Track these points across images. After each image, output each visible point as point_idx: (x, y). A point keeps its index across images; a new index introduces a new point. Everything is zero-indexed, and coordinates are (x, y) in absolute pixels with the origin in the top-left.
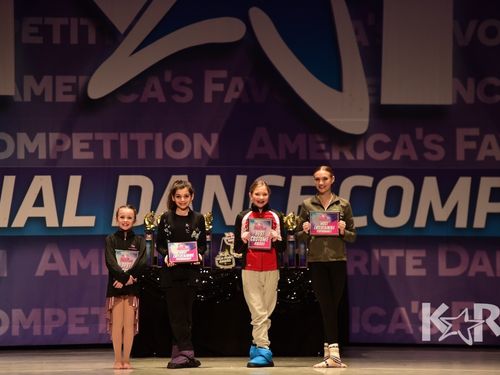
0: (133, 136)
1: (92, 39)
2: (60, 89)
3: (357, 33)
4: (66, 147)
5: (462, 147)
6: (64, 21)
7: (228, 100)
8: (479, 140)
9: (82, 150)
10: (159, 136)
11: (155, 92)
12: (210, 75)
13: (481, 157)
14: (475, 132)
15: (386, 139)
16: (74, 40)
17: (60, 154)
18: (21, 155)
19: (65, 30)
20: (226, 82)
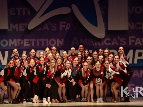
0: (40, 40)
1: (29, 13)
2: (20, 27)
3: (101, 11)
4: (22, 43)
5: (131, 41)
6: (21, 9)
7: (66, 30)
8: (135, 39)
9: (27, 44)
10: (48, 40)
11: (46, 28)
12: (61, 23)
13: (136, 44)
14: (134, 37)
15: (109, 40)
16: (24, 14)
17: (20, 45)
18: (10, 45)
19: (21, 11)
20: (66, 25)
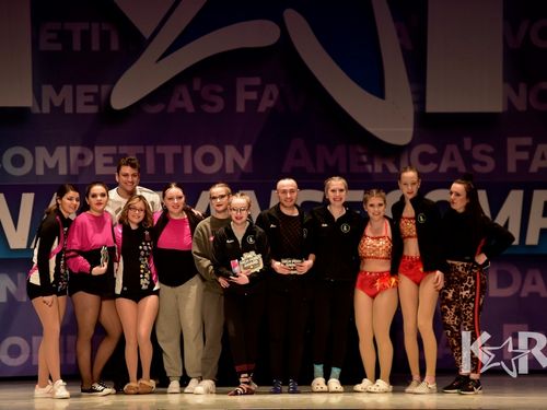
0: (160, 149)
1: (115, 46)
2: (81, 100)
4: (88, 162)
5: (513, 159)
6: (85, 26)
7: (262, 109)
8: (531, 150)
9: (106, 165)
10: (188, 149)
11: (183, 101)
12: (241, 83)
13: (534, 168)
14: (527, 141)
15: (431, 150)
16: (95, 46)
17: (81, 169)
18: (40, 171)
19: (86, 36)
20: (260, 90)
